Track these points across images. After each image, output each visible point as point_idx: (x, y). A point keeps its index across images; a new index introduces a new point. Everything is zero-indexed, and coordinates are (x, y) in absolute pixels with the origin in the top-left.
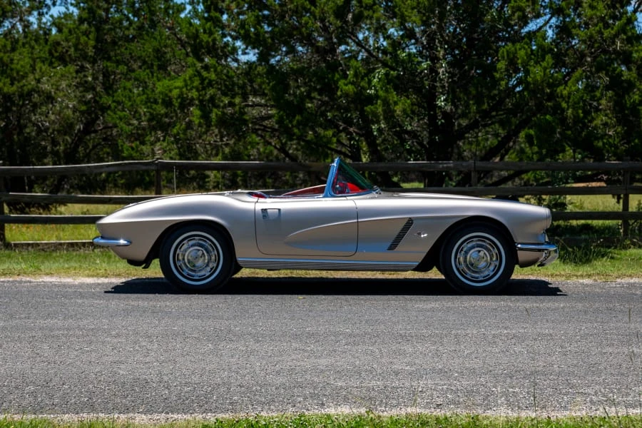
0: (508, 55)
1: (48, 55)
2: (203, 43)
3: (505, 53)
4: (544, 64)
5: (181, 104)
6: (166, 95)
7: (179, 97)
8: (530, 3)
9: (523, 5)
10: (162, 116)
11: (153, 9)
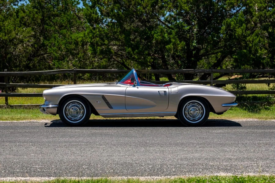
0: (227, 23)
1: (19, 22)
2: (93, 18)
3: (226, 22)
4: (242, 27)
5: (82, 44)
6: (76, 40)
7: (82, 41)
8: (236, 1)
9: (233, 2)
10: (73, 50)
11: (67, 2)
